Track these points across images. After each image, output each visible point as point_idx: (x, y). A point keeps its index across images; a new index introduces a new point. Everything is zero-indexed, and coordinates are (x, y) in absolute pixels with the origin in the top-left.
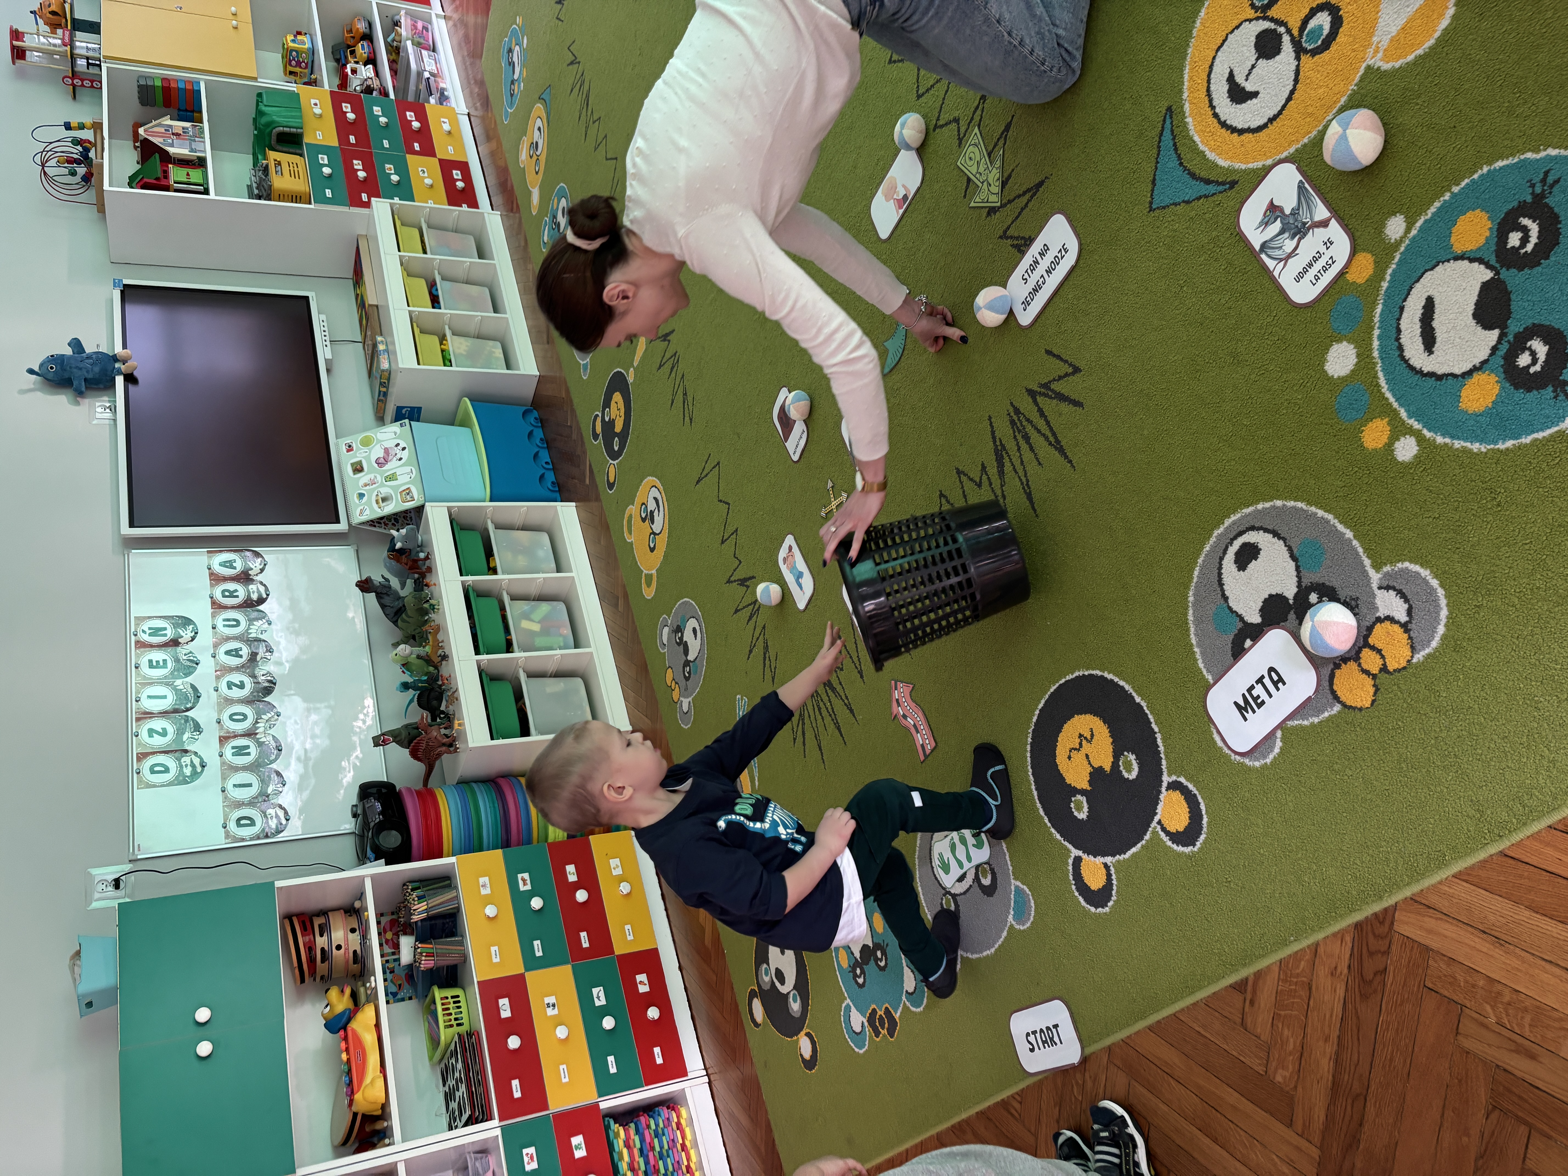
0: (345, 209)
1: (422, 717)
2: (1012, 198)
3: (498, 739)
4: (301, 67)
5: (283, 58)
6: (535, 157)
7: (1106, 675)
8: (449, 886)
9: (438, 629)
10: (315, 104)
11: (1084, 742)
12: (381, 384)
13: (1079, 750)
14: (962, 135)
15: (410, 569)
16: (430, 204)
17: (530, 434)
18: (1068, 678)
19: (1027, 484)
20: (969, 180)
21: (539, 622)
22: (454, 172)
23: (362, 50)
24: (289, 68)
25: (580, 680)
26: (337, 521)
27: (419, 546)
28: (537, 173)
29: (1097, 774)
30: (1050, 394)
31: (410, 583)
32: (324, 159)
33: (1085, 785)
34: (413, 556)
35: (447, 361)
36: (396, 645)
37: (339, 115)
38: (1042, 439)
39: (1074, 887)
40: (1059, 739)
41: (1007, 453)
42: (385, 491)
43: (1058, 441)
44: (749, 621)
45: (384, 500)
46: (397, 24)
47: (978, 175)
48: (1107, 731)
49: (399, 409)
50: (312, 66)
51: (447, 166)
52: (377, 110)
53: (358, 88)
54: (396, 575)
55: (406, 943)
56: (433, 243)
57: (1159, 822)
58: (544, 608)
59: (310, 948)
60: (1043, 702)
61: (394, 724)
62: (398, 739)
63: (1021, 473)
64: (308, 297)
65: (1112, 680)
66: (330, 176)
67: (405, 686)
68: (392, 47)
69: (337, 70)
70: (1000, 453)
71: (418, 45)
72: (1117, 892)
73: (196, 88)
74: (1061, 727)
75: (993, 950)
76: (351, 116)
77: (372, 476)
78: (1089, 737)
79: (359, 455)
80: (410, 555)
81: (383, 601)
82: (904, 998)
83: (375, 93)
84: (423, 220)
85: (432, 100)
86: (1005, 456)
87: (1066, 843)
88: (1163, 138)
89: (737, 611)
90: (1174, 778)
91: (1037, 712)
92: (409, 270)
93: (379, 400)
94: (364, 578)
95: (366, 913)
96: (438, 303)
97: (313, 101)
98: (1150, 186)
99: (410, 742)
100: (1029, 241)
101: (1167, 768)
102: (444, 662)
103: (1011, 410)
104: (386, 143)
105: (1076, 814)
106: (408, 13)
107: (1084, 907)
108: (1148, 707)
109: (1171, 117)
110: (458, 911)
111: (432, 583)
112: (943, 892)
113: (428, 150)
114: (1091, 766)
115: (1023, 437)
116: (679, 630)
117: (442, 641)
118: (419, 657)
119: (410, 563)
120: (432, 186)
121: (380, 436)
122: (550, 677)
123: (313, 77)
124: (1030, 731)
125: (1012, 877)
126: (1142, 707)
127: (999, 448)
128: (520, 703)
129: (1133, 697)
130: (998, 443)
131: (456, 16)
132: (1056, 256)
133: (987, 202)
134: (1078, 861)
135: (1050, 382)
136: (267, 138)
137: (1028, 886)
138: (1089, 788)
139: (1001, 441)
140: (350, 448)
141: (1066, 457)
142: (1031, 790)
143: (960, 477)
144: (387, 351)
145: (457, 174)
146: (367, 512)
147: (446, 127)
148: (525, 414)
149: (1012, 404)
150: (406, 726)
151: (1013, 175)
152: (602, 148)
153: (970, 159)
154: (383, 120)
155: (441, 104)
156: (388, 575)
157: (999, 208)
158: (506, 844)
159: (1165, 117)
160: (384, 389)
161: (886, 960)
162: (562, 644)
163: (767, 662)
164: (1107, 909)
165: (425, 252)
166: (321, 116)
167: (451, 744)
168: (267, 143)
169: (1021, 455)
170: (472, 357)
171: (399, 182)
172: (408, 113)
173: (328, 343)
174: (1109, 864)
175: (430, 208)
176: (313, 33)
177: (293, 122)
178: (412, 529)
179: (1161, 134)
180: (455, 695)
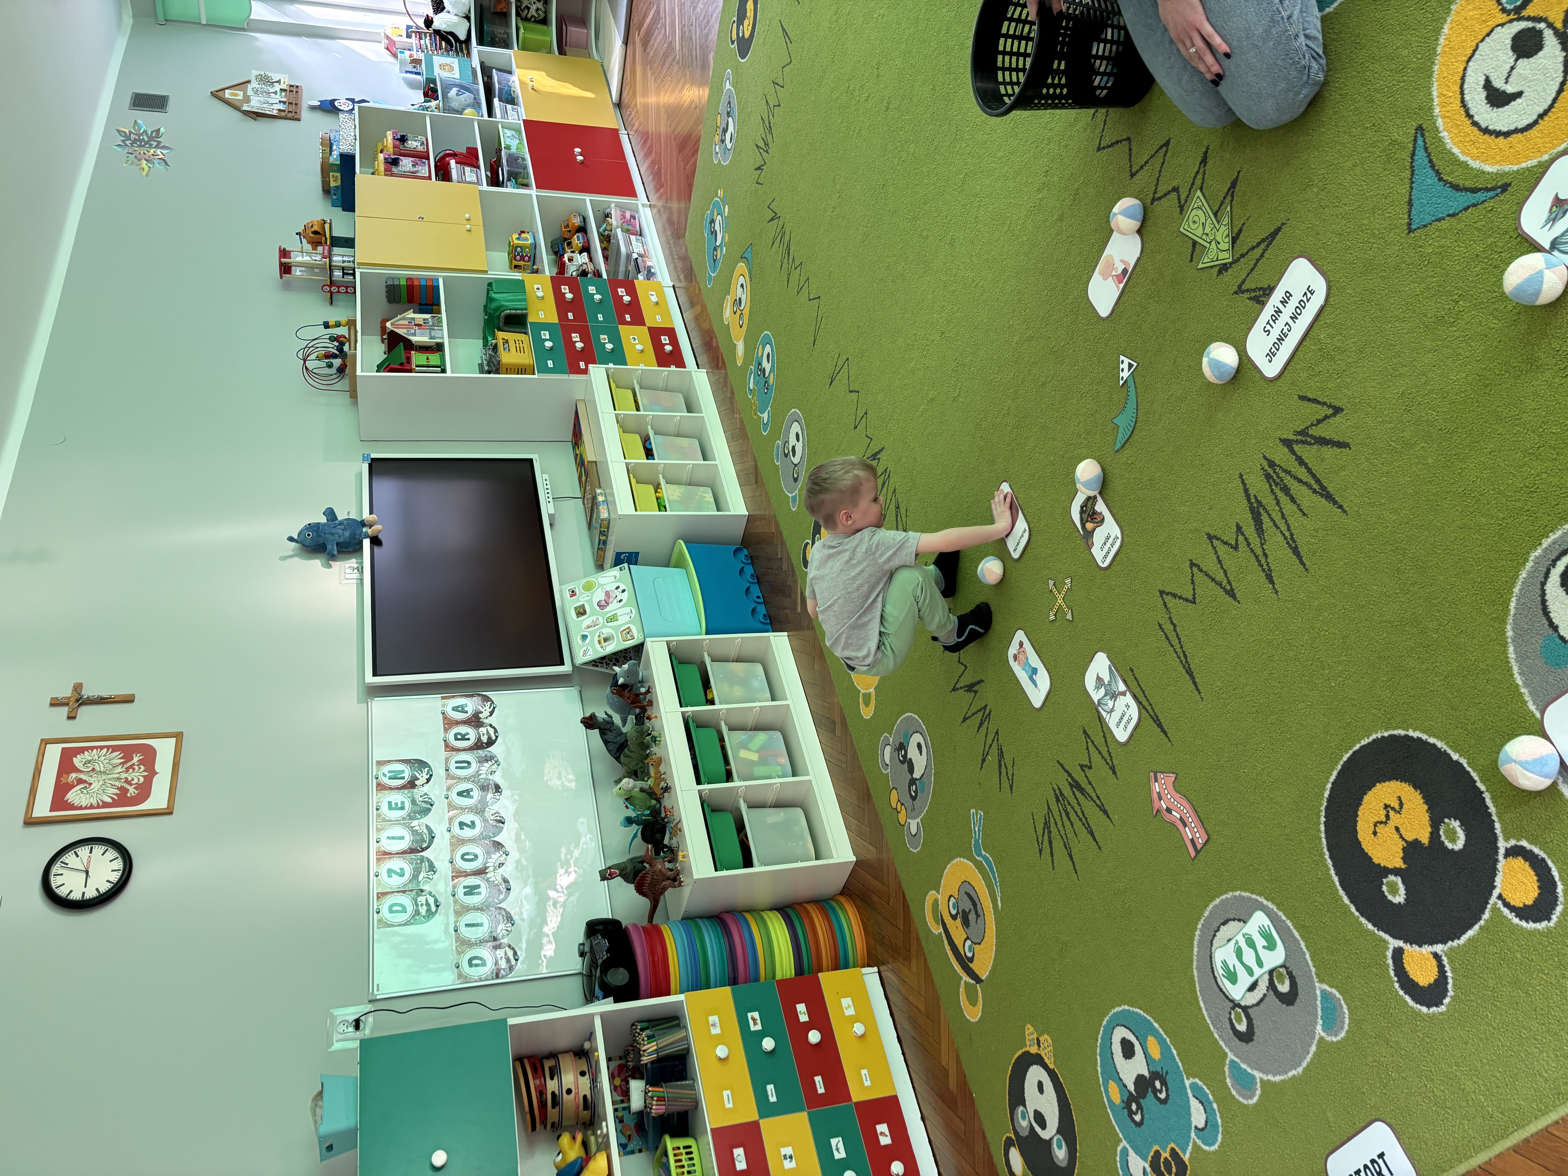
0: (564, 377)
1: (648, 849)
2: (1245, 251)
3: (722, 870)
4: (524, 261)
5: (509, 254)
6: (739, 312)
7: (1411, 733)
8: (678, 1025)
9: (659, 761)
10: (538, 289)
11: (1392, 813)
12: (601, 533)
13: (1386, 823)
14: (1183, 202)
15: (632, 703)
16: (642, 367)
17: (741, 571)
18: (1363, 743)
19: (1292, 538)
20: (1195, 243)
21: (757, 752)
22: (662, 337)
23: (577, 241)
24: (515, 263)
25: (800, 809)
26: (562, 663)
27: (640, 682)
28: (741, 327)
29: (1412, 849)
30: (1309, 439)
31: (631, 718)
32: (545, 335)
33: (1399, 863)
34: (634, 692)
35: (661, 507)
36: (618, 781)
37: (559, 296)
38: (1305, 488)
39: (1397, 985)
40: (1359, 813)
41: (1264, 509)
42: (606, 631)
43: (1323, 488)
44: (979, 728)
45: (606, 640)
46: (608, 215)
47: (1204, 237)
48: (1419, 797)
49: (618, 555)
50: (533, 258)
51: (655, 333)
52: (592, 289)
53: (574, 274)
54: (617, 711)
55: (637, 1087)
56: (645, 402)
57: (1500, 897)
58: (761, 737)
59: (541, 1093)
60: (1335, 773)
61: (621, 858)
62: (624, 872)
63: (1284, 528)
64: (530, 461)
65: (1419, 739)
66: (551, 348)
67: (629, 821)
68: (603, 236)
69: (555, 262)
70: (1256, 511)
71: (628, 231)
72: (1454, 985)
73: (435, 284)
74: (1361, 799)
75: (1300, 1070)
76: (569, 296)
77: (594, 618)
78: (1397, 807)
79: (581, 599)
80: (631, 690)
81: (606, 737)
82: (1193, 1135)
83: (589, 276)
84: (635, 382)
85: (640, 277)
86: (1262, 512)
87: (1382, 934)
88: (1416, 158)
89: (965, 719)
90: (1513, 842)
91: (1329, 786)
92: (624, 426)
93: (599, 549)
94: (587, 715)
95: (596, 1054)
96: (652, 455)
97: (536, 286)
98: (1406, 207)
99: (635, 875)
100: (1268, 291)
101: (1502, 831)
102: (666, 794)
103: (1265, 463)
104: (600, 317)
105: (1390, 897)
106: (618, 205)
107: (1412, 1008)
108: (1469, 764)
109: (1423, 135)
110: (688, 1053)
111: (653, 716)
112: (1231, 1005)
113: (638, 320)
114: (1403, 839)
115: (1281, 489)
116: (902, 747)
117: (664, 773)
118: (642, 790)
119: (632, 697)
120: (642, 351)
121: (601, 580)
122: (770, 807)
123: (535, 267)
124: (1323, 808)
125: (1316, 980)
126: (1461, 765)
127: (1255, 505)
128: (742, 834)
129: (1449, 755)
130: (1253, 500)
131: (659, 204)
132: (1301, 301)
133: (1217, 260)
134: (1398, 954)
135: (1307, 428)
136: (496, 321)
137: (1337, 988)
138: (1403, 866)
139: (1255, 497)
140: (573, 593)
141: (1335, 502)
142: (1331, 876)
143: (1212, 542)
144: (606, 502)
145: (665, 339)
146: (591, 652)
147: (654, 299)
148: (736, 552)
149: (1265, 457)
150: (632, 860)
151: (1244, 228)
152: (804, 291)
153: (1194, 222)
154: (598, 297)
155: (649, 279)
156: (610, 712)
157: (1231, 264)
158: (733, 981)
159: (1416, 137)
160: (603, 538)
161: (1167, 1090)
162: (780, 773)
163: (1003, 770)
164: (1443, 1008)
165: (638, 409)
166: (543, 298)
167: (675, 879)
168: (496, 325)
169: (1281, 508)
170: (684, 502)
171: (612, 349)
172: (619, 290)
173: (551, 499)
174: (1440, 953)
175: (642, 370)
176: (535, 231)
177: (519, 305)
178: (634, 664)
179: (1413, 154)
180: (679, 826)
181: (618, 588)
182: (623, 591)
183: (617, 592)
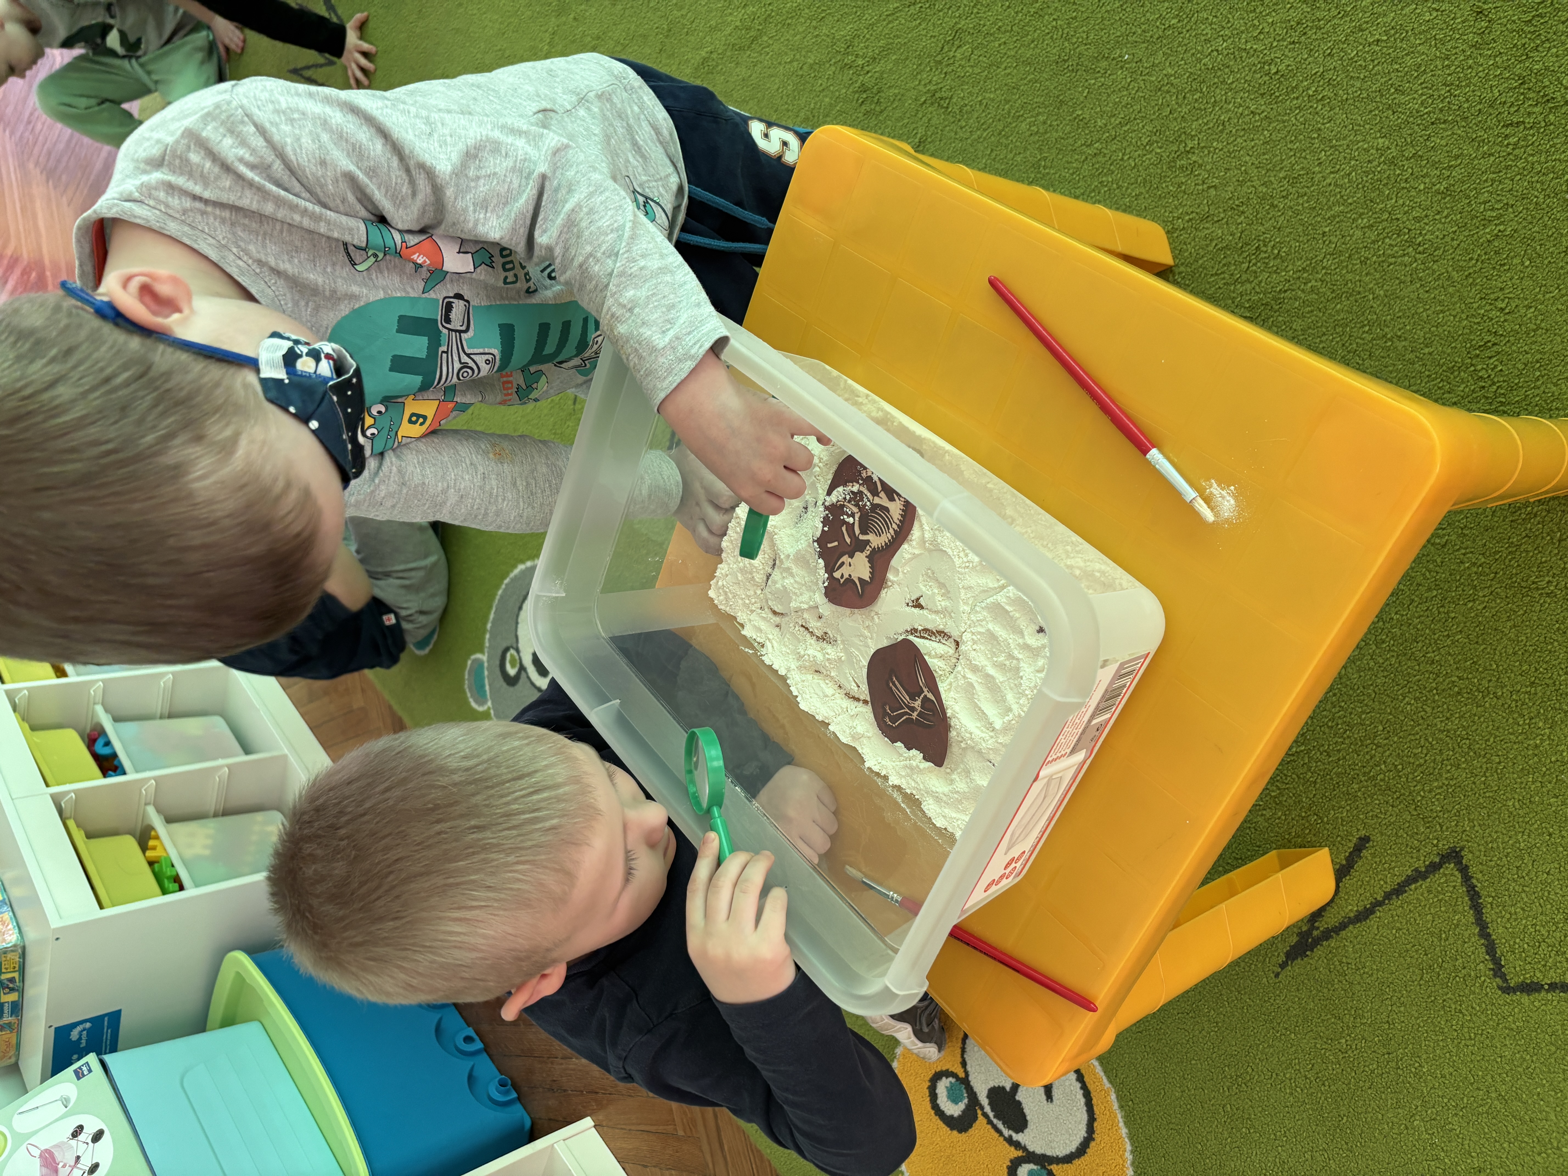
12: (7, 985)
35: (168, 882)
49: (61, 1034)
92: (33, 715)
93: (7, 1027)
96: (119, 767)
121: (22, 1123)
144: (7, 902)
160: (13, 996)
170: (226, 856)
181: (78, 1131)
182: (98, 1136)
183: (81, 1146)
